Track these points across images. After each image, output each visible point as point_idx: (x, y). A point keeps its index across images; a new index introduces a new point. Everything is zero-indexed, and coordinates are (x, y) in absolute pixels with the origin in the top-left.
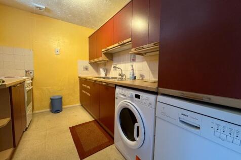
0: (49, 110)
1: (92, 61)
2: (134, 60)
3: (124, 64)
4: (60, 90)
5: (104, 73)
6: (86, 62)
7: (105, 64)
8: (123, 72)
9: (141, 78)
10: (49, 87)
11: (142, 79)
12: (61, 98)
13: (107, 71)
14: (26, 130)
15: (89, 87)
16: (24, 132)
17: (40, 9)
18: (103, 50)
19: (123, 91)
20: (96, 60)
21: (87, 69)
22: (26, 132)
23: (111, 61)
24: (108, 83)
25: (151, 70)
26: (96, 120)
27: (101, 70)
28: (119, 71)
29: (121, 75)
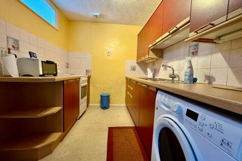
0: (99, 105)
1: (140, 60)
2: (194, 53)
3: (178, 62)
4: (109, 89)
5: (152, 73)
6: (133, 62)
7: (154, 63)
8: (176, 73)
9: (207, 82)
10: (101, 85)
11: (210, 83)
12: (109, 96)
13: (155, 72)
14: (79, 119)
15: (132, 88)
16: (77, 120)
17: (96, 16)
18: (150, 46)
19: (167, 99)
20: (143, 58)
21: (134, 69)
22: (79, 121)
23: (161, 59)
24: (148, 86)
25: (232, 68)
26: (136, 127)
27: (149, 70)
28: (170, 71)
29: (173, 76)
